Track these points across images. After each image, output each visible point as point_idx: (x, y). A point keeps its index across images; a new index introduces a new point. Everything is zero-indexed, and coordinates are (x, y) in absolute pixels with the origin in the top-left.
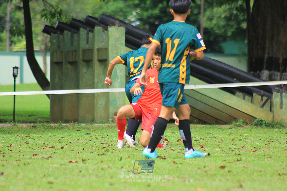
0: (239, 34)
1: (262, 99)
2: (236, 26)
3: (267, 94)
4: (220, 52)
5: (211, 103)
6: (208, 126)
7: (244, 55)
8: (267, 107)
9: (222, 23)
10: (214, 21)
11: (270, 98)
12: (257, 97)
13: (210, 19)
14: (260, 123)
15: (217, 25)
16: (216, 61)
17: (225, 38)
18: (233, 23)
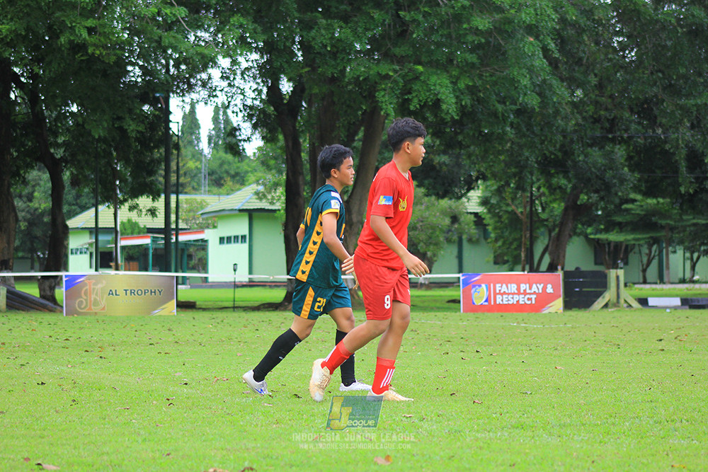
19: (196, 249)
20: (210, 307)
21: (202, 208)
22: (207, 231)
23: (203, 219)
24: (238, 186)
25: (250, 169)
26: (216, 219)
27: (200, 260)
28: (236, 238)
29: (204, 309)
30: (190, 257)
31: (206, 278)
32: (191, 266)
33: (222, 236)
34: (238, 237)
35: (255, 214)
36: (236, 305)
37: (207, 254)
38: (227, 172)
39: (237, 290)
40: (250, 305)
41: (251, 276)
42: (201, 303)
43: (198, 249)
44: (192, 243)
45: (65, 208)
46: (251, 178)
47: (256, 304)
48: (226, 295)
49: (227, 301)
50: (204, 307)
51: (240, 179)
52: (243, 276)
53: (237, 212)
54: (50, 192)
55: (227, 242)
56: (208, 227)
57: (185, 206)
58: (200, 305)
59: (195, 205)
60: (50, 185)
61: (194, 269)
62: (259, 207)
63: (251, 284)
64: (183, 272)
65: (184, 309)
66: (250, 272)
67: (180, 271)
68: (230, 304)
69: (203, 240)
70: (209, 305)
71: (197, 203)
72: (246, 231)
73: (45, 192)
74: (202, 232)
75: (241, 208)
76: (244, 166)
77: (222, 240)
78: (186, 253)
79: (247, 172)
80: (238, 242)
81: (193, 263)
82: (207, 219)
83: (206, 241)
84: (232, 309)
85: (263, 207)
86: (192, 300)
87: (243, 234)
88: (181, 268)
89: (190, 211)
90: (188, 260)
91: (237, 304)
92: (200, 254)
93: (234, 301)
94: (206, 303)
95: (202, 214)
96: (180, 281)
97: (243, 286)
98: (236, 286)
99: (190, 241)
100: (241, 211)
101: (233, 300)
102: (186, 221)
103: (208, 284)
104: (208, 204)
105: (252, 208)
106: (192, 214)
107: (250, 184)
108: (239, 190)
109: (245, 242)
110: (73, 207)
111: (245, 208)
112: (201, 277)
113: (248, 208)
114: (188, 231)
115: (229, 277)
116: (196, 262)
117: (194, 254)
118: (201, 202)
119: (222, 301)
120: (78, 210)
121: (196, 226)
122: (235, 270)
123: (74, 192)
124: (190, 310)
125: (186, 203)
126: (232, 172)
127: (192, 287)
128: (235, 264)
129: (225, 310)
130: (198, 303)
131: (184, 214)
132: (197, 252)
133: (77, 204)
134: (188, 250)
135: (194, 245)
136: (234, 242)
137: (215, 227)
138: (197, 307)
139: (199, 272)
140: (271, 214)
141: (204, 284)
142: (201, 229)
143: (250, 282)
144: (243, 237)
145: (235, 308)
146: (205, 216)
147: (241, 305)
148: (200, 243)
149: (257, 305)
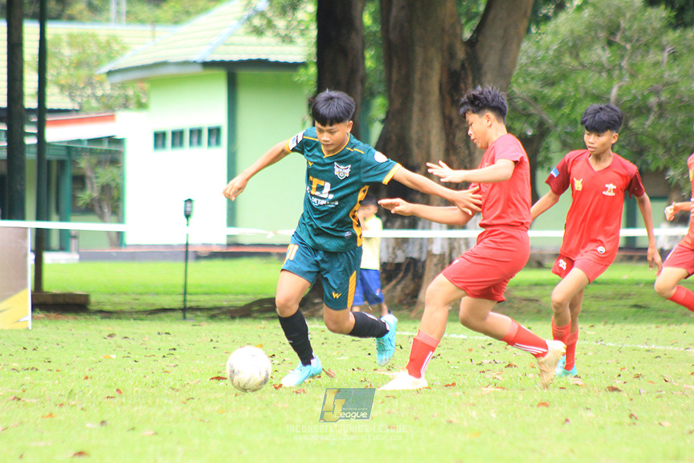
19: (94, 160)
20: (126, 308)
21: (110, 58)
22: (121, 115)
23: (113, 85)
24: (202, 3)
26: (146, 86)
27: (105, 189)
28: (196, 133)
29: (106, 314)
30: (80, 181)
31: (120, 235)
32: (80, 203)
33: (160, 129)
34: (199, 131)
35: (243, 74)
36: (189, 304)
37: (122, 176)
39: (192, 265)
40: (225, 304)
41: (233, 231)
42: (102, 298)
43: (99, 163)
44: (85, 145)
47: (242, 301)
49: (167, 294)
53: (198, 70)
55: (173, 144)
56: (125, 106)
57: (66, 51)
58: (99, 303)
59: (93, 49)
61: (89, 210)
62: (254, 57)
63: (233, 252)
64: (63, 219)
65: (52, 315)
66: (232, 220)
67: (54, 216)
68: (176, 301)
69: (112, 140)
70: (123, 302)
71: (98, 44)
72: (219, 117)
74: (111, 118)
75: (209, 59)
77: (159, 138)
78: (69, 171)
80: (199, 142)
81: (86, 196)
82: (123, 86)
83: (119, 142)
84: (180, 314)
85: (263, 57)
86: (78, 290)
87: (214, 124)
88: (58, 210)
89: (79, 64)
90: (74, 189)
91: (193, 301)
92: (105, 175)
93: (185, 293)
94: (116, 299)
95: (110, 73)
96: (54, 241)
97: (213, 255)
98: (188, 254)
99: (79, 141)
100: (208, 65)
101: (181, 290)
102: (69, 89)
103: (124, 250)
104: (124, 48)
105: (235, 58)
106: (84, 72)
109: (218, 142)
111: (218, 58)
112: (108, 233)
113: (227, 58)
114: (74, 116)
115: (175, 233)
116: (95, 195)
117: (89, 173)
118: (108, 44)
119: (156, 294)
121: (94, 103)
122: (187, 216)
124: (70, 316)
125: (71, 44)
127: (84, 257)
128: (190, 201)
129: (162, 315)
130: (93, 299)
131: (64, 72)
132: (100, 170)
134: (74, 163)
135: (91, 151)
136: (191, 143)
137: (141, 106)
138: (93, 307)
139: (102, 218)
140: (284, 74)
141: (114, 251)
142: (108, 109)
143: (229, 245)
144: (214, 132)
145: (186, 311)
146: (118, 78)
147: (202, 304)
148: (105, 146)
149: (242, 304)
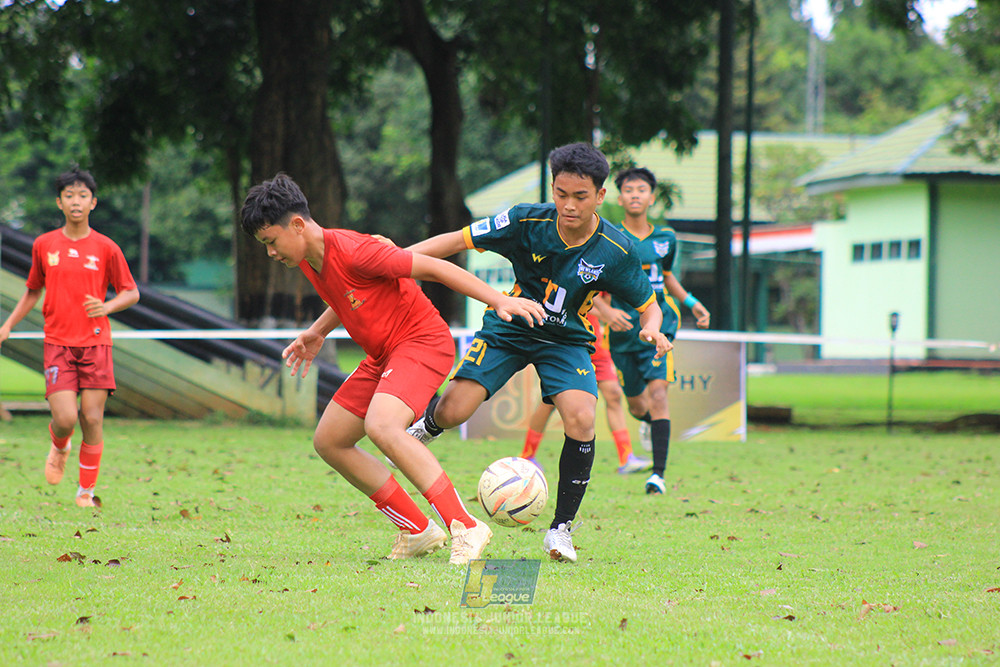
0: (218, 248)
1: (262, 374)
2: (210, 233)
3: (272, 362)
4: (181, 281)
5: (165, 379)
6: (159, 423)
7: (229, 288)
8: (271, 389)
9: (184, 227)
10: (170, 223)
11: (277, 370)
12: (252, 369)
13: (162, 218)
14: (256, 420)
15: (174, 231)
16: (174, 298)
17: (189, 256)
18: (205, 226)
19: (791, 273)
20: (831, 421)
21: (809, 171)
22: (819, 227)
23: (811, 197)
24: (900, 113)
25: (931, 70)
26: (844, 198)
27: (801, 301)
28: (895, 246)
29: (816, 428)
30: (776, 293)
31: (816, 347)
32: (777, 315)
33: (859, 241)
34: (899, 244)
35: (945, 187)
36: (894, 419)
37: (819, 288)
38: (874, 79)
39: (898, 379)
40: (930, 419)
41: (933, 344)
42: (806, 412)
43: (795, 275)
44: (784, 258)
45: (463, 167)
46: (936, 92)
47: (948, 416)
48: (871, 393)
49: (871, 407)
50: (811, 420)
51: (906, 95)
52: (912, 345)
53: (899, 181)
54: (426, 123)
55: (873, 257)
56: (822, 218)
57: (764, 165)
58: (802, 416)
59: (790, 161)
60: (425, 104)
61: (784, 322)
62: (956, 170)
63: (933, 365)
64: (758, 331)
65: (762, 427)
66: (931, 332)
68: (880, 415)
69: (809, 252)
70: (826, 415)
71: (796, 156)
73: (412, 125)
74: (809, 230)
75: (910, 170)
76: (918, 62)
77: (858, 250)
78: (766, 283)
79: (923, 78)
80: (898, 256)
81: (782, 308)
82: (820, 198)
83: (818, 254)
84: (885, 429)
85: (966, 169)
87: (914, 237)
89: (777, 176)
90: (770, 302)
91: (898, 415)
92: (801, 287)
93: (890, 407)
94: (819, 412)
95: (808, 185)
97: (912, 370)
98: (895, 368)
99: (777, 253)
100: (909, 177)
101: (886, 404)
102: (767, 202)
103: (820, 363)
104: (823, 161)
105: (937, 171)
106: (781, 184)
107: (932, 109)
108: (903, 122)
109: (918, 256)
110: (484, 165)
111: (919, 170)
112: (804, 346)
113: (928, 170)
115: (879, 347)
116: (791, 306)
117: (785, 286)
118: (806, 155)
119: (860, 408)
120: (495, 172)
121: (791, 215)
122: (893, 329)
123: (485, 125)
124: (778, 429)
125: (769, 155)
126: (887, 78)
127: (781, 370)
128: (894, 314)
129: (867, 429)
130: (797, 412)
132: (795, 282)
133: (491, 157)
134: (770, 276)
135: (788, 264)
136: (891, 256)
137: (840, 217)
138: (795, 420)
139: (798, 332)
140: (987, 186)
141: (811, 364)
142: (805, 222)
143: (929, 358)
144: (915, 245)
145: (892, 425)
146: (816, 191)
147: (907, 419)
148: (801, 259)
